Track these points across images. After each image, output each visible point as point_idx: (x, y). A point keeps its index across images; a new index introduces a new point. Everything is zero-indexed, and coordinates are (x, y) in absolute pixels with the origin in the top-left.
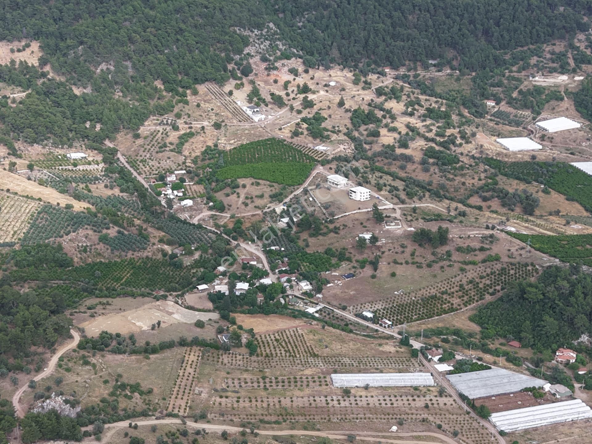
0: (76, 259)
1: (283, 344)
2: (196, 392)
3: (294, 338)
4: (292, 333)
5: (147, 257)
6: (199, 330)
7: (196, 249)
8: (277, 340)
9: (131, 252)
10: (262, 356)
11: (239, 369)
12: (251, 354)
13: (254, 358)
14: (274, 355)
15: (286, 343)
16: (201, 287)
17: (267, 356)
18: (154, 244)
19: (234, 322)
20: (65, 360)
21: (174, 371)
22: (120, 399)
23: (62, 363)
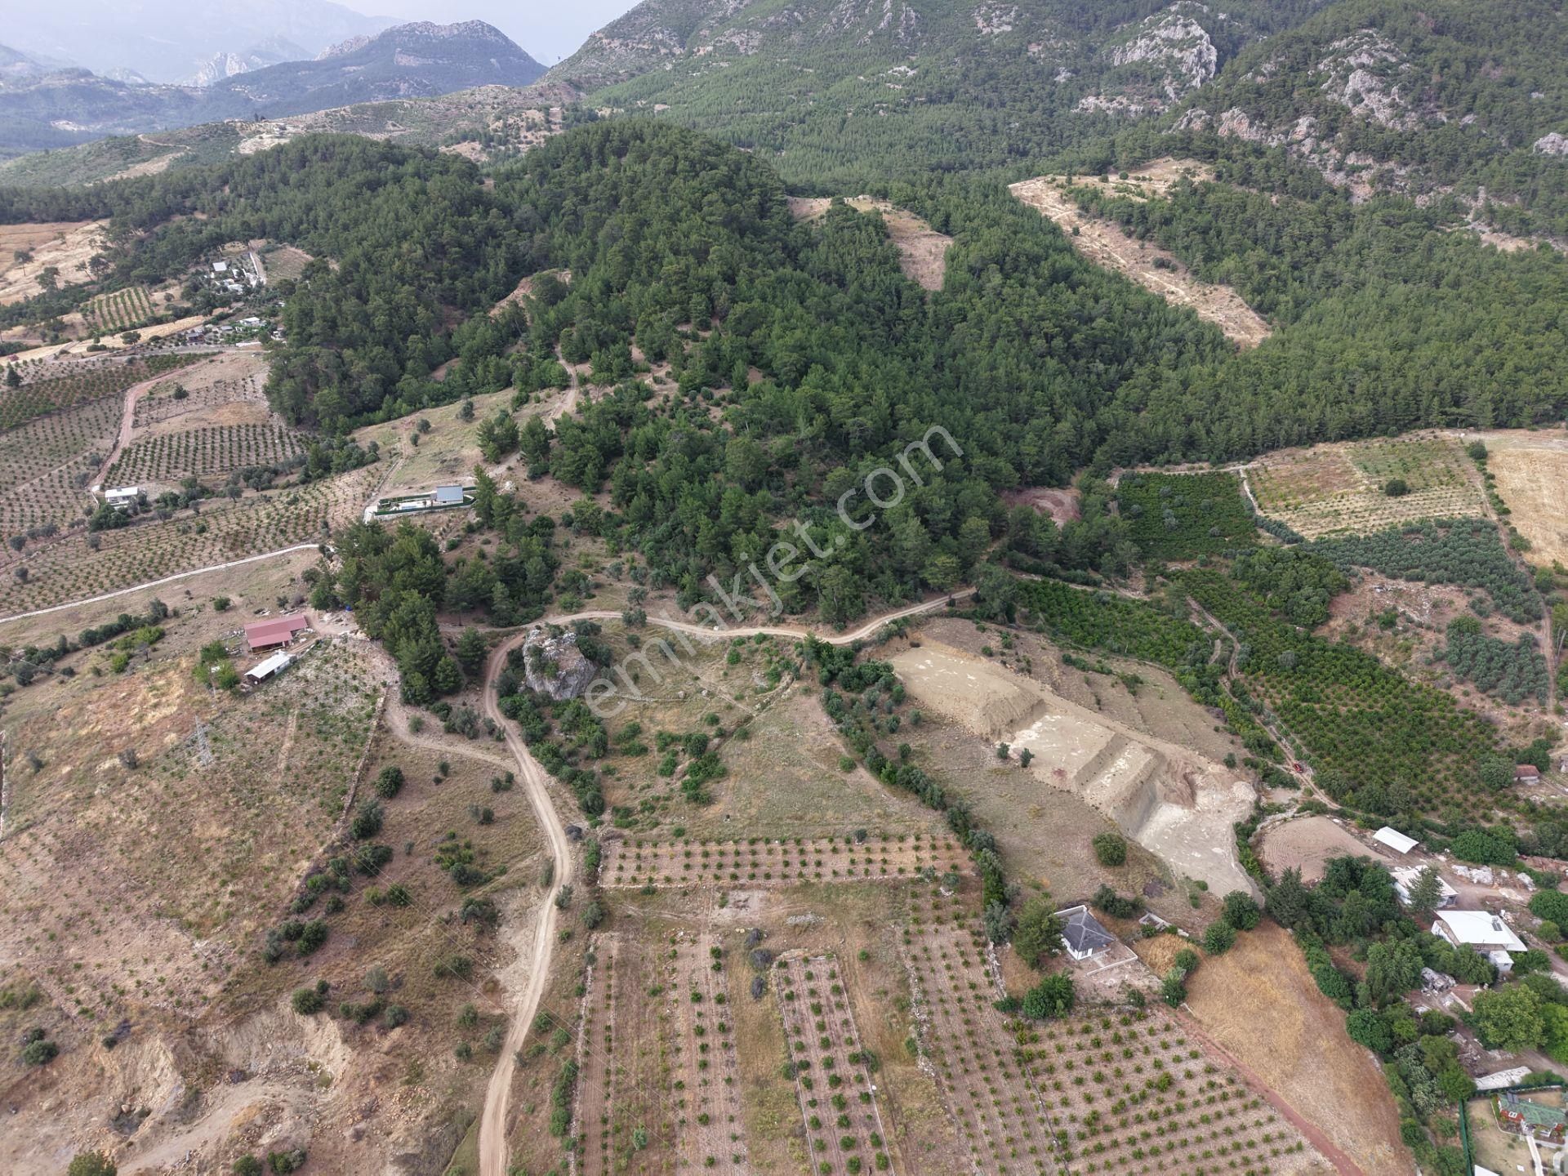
0: (1338, 623)
1: (1148, 1107)
2: (737, 896)
3: (1223, 1142)
4: (1254, 1134)
5: (1486, 726)
6: (1083, 853)
9: (1471, 687)
10: (1021, 1042)
11: (903, 984)
12: (1011, 1006)
13: (991, 1020)
14: (1043, 1081)
15: (1154, 1116)
16: (1386, 835)
17: (1024, 1059)
18: (1560, 712)
19: (1219, 945)
20: (765, 645)
21: (818, 831)
22: (657, 757)
23: (753, 642)
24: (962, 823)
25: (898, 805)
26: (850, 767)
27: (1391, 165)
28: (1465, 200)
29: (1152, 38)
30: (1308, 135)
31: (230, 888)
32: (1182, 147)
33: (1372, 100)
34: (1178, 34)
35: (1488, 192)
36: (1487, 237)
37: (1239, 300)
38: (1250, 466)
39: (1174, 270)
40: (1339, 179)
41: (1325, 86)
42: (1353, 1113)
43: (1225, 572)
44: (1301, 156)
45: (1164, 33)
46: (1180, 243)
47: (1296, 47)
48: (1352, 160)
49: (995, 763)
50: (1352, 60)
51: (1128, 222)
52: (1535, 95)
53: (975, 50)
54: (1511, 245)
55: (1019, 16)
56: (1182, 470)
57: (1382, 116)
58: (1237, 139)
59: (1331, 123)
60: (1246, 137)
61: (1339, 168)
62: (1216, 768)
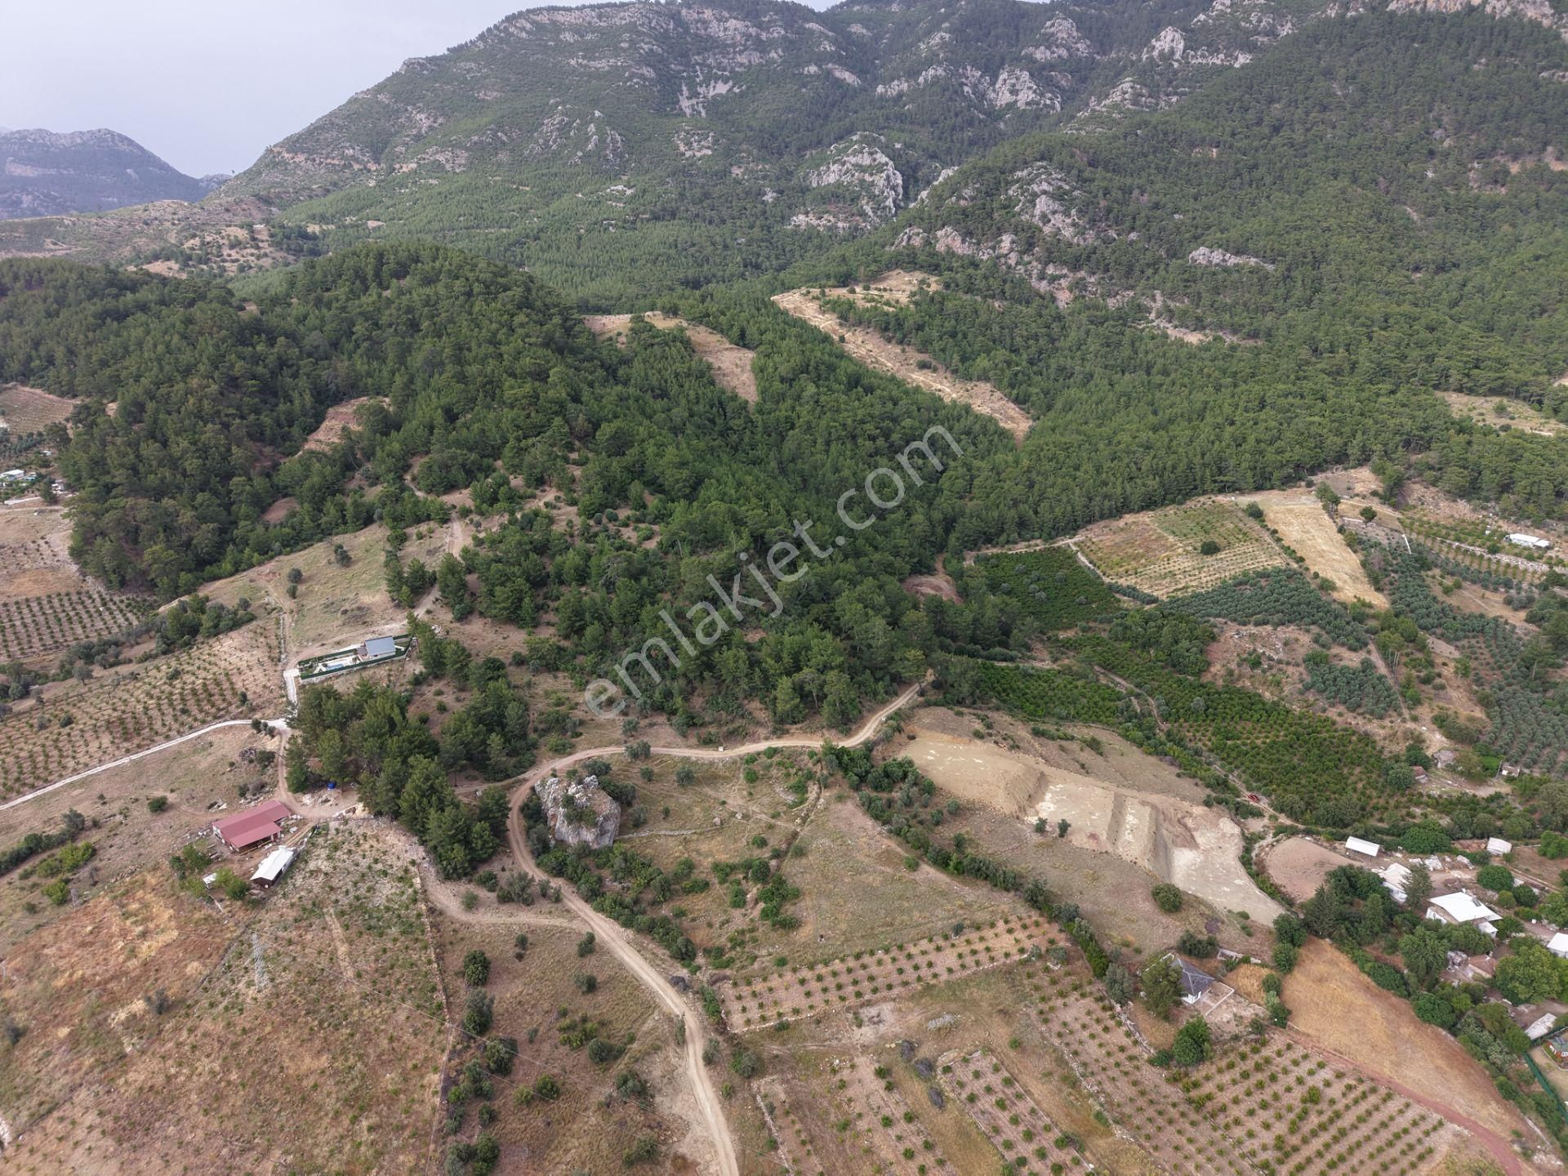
0: (1216, 668)
1: (1314, 1120)
2: (868, 1012)
3: (1385, 1135)
4: (1403, 1122)
5: (1366, 738)
6: (1147, 906)
7: (1510, 779)
8: (1313, 1097)
9: (1342, 708)
10: (1186, 1090)
11: (1061, 1061)
12: (1163, 1059)
13: (1153, 1076)
14: (1221, 1120)
15: (1323, 1127)
16: (1353, 843)
17: (1199, 1105)
18: (1415, 719)
19: (1287, 964)
20: (777, 759)
21: (913, 932)
22: (718, 889)
23: (764, 759)
24: (1039, 899)
25: (973, 894)
26: (913, 866)
27: (1082, 274)
28: (1147, 302)
29: (844, 164)
30: (1012, 250)
31: (365, 1124)
32: (909, 261)
33: (1057, 220)
34: (866, 160)
35: (1163, 295)
36: (1173, 333)
37: (998, 394)
38: (1076, 539)
39: (935, 370)
40: (1043, 286)
41: (1017, 209)
42: (1458, 1083)
43: (1104, 635)
44: (1009, 267)
45: (853, 160)
46: (937, 346)
47: (987, 176)
48: (1051, 270)
49: (1036, 838)
50: (1035, 187)
51: (886, 329)
52: (1176, 216)
53: (684, 171)
54: (1193, 338)
55: (716, 142)
56: (1021, 548)
57: (1068, 233)
58: (953, 254)
59: (1029, 239)
60: (960, 252)
61: (1042, 277)
62: (1199, 810)
